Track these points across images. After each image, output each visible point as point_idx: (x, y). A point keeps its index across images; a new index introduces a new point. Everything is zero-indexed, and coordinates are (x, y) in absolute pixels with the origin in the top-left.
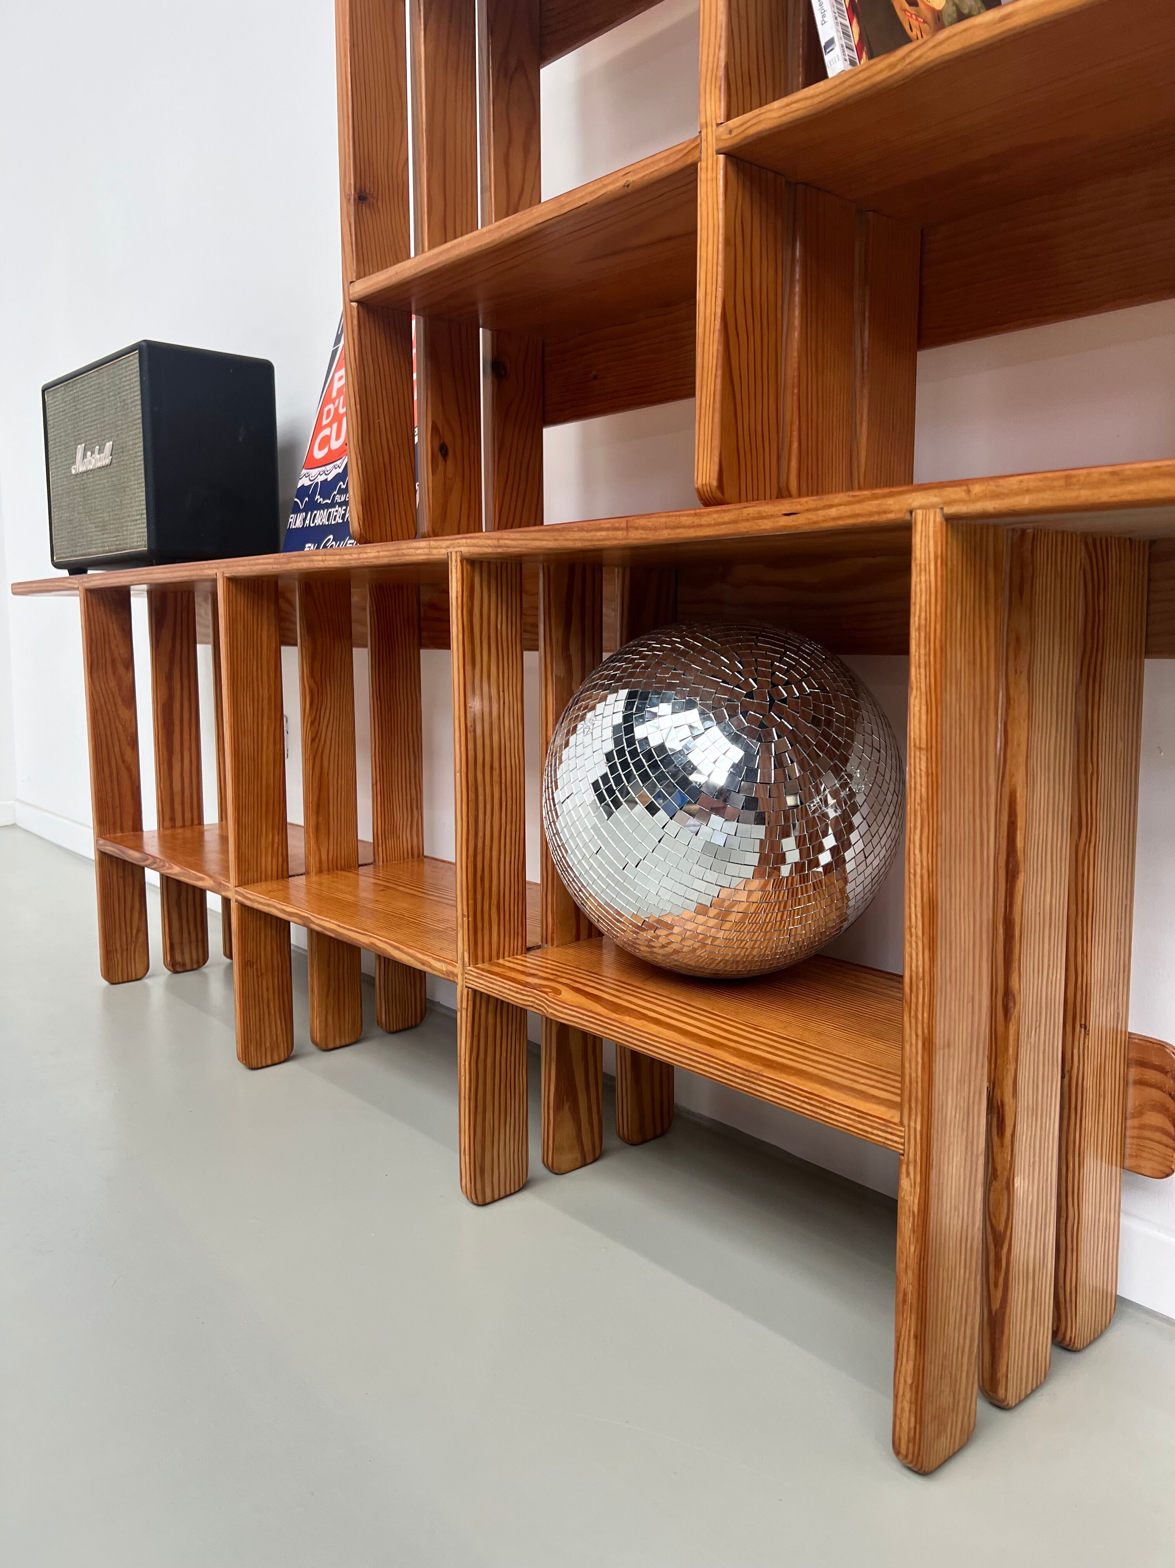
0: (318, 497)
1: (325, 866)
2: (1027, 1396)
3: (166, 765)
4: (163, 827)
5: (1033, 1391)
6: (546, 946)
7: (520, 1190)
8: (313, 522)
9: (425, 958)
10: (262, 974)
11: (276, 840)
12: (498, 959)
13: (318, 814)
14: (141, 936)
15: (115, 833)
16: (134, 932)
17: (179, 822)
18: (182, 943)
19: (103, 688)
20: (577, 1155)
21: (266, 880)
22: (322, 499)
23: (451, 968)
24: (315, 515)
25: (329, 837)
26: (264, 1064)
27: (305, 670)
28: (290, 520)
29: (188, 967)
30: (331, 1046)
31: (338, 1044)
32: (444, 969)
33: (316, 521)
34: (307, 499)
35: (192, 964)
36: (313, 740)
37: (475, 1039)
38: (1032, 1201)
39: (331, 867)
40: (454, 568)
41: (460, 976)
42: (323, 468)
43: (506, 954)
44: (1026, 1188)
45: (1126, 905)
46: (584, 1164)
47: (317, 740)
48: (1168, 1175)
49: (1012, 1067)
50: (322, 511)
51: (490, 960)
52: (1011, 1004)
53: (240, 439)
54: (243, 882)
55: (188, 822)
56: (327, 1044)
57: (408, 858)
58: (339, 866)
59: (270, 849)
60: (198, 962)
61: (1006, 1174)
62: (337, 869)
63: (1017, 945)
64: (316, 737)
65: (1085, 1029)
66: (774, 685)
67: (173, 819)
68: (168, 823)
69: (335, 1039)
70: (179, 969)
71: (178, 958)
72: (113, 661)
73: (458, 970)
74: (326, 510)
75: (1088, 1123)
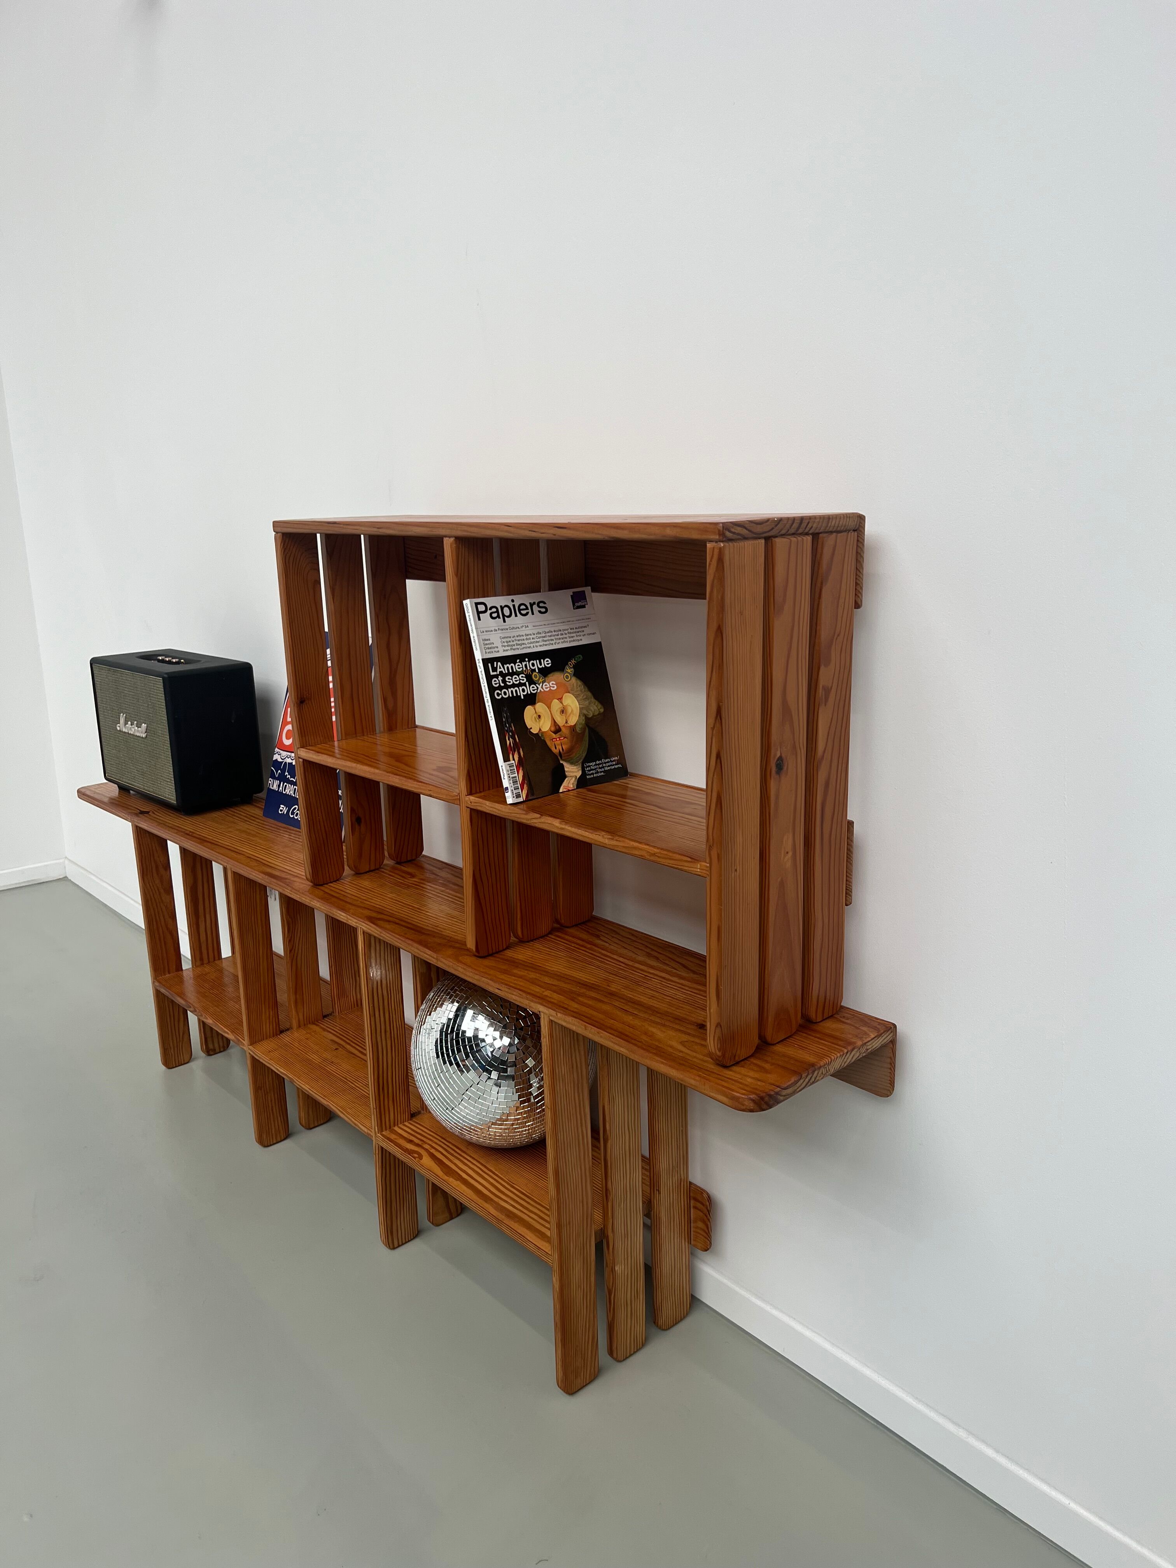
0: (287, 773)
1: (302, 1023)
2: (631, 1355)
3: (195, 926)
4: (195, 965)
5: (635, 1353)
6: (423, 1112)
7: (414, 1238)
8: (285, 791)
9: (356, 1122)
10: (267, 1092)
11: (271, 1014)
12: (394, 1126)
13: (296, 993)
14: (186, 1036)
15: (165, 975)
16: (181, 1034)
17: (206, 961)
18: (212, 1037)
19: (151, 885)
20: (447, 1215)
21: (266, 1039)
22: (289, 776)
23: (369, 1132)
24: (286, 786)
25: (303, 1005)
26: (272, 1143)
27: (284, 910)
28: (269, 782)
29: (218, 1050)
30: (312, 1126)
31: (316, 1125)
32: (366, 1131)
33: (286, 791)
34: (279, 771)
35: (220, 1048)
36: (290, 951)
37: (384, 1169)
38: (627, 1274)
39: (306, 1023)
40: (360, 936)
41: (374, 1137)
42: (289, 754)
43: (399, 1123)
44: (623, 1269)
45: (682, 1131)
46: (452, 1218)
47: (293, 951)
48: (706, 1251)
49: (611, 1221)
50: (290, 785)
51: (390, 1128)
52: (608, 1194)
53: (233, 721)
54: (252, 1043)
55: (211, 959)
56: (309, 1125)
57: (354, 1007)
58: (311, 1022)
59: (268, 1020)
60: (224, 1047)
61: (611, 1265)
62: (310, 1023)
63: (610, 1171)
64: (292, 949)
65: (659, 1191)
66: (518, 1020)
67: (201, 959)
68: (198, 963)
69: (314, 1121)
70: (211, 1053)
71: (211, 1046)
72: (157, 867)
73: (373, 1134)
74: (292, 786)
75: (664, 1231)
